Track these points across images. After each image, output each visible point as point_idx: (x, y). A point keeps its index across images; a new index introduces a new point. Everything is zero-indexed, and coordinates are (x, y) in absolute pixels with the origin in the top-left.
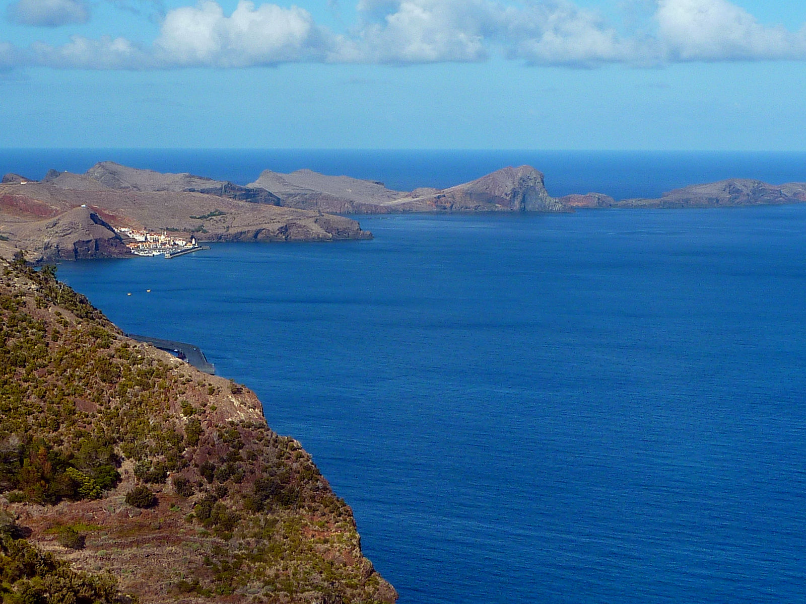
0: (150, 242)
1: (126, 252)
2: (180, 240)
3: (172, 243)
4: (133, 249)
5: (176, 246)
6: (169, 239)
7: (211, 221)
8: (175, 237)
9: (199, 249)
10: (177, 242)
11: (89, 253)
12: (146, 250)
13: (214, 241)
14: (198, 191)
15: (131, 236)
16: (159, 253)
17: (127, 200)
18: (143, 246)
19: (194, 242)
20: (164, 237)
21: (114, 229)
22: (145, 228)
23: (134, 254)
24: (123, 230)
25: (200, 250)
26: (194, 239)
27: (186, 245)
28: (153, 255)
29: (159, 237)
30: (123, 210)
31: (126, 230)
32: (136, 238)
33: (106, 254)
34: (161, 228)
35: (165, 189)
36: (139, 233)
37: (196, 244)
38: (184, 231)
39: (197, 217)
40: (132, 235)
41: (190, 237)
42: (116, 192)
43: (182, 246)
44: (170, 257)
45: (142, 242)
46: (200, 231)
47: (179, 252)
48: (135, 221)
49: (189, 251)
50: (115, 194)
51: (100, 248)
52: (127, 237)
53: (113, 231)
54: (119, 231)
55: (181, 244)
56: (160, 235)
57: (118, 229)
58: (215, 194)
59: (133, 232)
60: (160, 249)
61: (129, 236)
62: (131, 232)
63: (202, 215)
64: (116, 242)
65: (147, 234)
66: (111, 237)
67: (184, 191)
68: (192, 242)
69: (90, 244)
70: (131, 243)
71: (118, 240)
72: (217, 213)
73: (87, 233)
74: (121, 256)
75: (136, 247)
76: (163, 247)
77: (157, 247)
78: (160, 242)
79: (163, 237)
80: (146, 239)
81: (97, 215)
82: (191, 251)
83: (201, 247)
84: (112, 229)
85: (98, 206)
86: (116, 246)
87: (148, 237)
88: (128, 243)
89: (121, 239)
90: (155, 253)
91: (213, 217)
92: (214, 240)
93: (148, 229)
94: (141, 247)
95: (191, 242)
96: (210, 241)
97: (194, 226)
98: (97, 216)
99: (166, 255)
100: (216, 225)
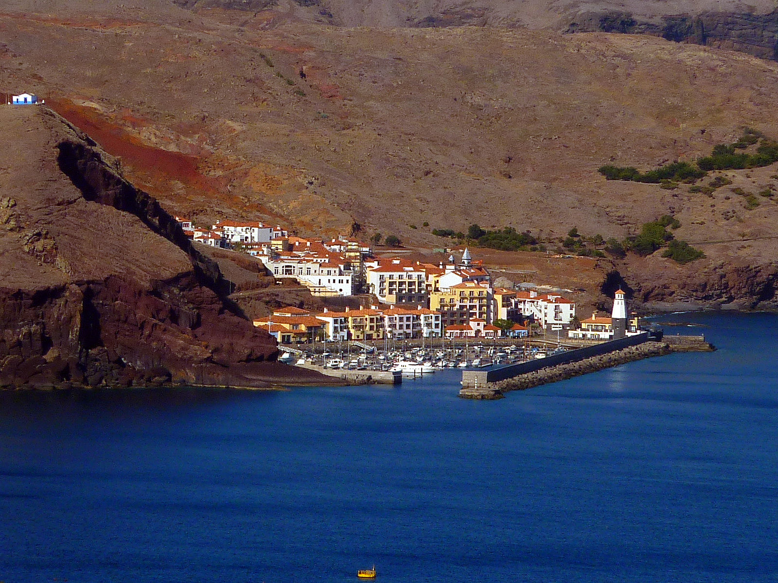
0: (383, 306)
1: (249, 359)
2: (543, 296)
3: (503, 314)
4: (286, 341)
5: (523, 332)
6: (486, 288)
7: (720, 193)
8: (516, 279)
9: (647, 347)
10: (527, 309)
11: (50, 355)
12: (356, 351)
13: (732, 306)
14: (650, 29)
15: (277, 268)
16: (427, 367)
17: (265, 71)
18: (342, 325)
19: (619, 310)
20: (458, 280)
21: (189, 228)
22: (357, 228)
23: (289, 369)
24: (236, 234)
25: (655, 354)
26: (619, 296)
27: (576, 323)
28: (398, 377)
29: (432, 278)
30: (237, 126)
31: (255, 234)
32: (303, 279)
33: (139, 365)
34: (444, 227)
35: (469, 16)
36: (322, 253)
37: (635, 322)
38: (569, 244)
39: (643, 171)
40: (281, 266)
41: (601, 279)
42: (202, 28)
43: (558, 328)
44: (489, 388)
45: (336, 304)
46: (655, 247)
47: (537, 365)
48: (300, 188)
49: (594, 360)
50: (197, 35)
51: (108, 330)
52: (254, 277)
53: (183, 240)
54: (211, 242)
55: (551, 319)
56: (437, 265)
57: (207, 228)
58: (746, 43)
59: (289, 248)
60: (433, 345)
61: (267, 272)
62: (278, 245)
63: (669, 158)
64: (198, 305)
65: (365, 257)
66: (167, 274)
67: (574, 27)
68: (610, 311)
69: (57, 310)
70: (279, 306)
71: (207, 292)
72: (751, 151)
73: (39, 246)
74: (220, 381)
75: (303, 328)
76: (452, 333)
77: (418, 334)
78: (435, 305)
79: (450, 280)
80: (360, 286)
81: (97, 149)
82: (606, 357)
83: (658, 337)
84: (179, 227)
85: (101, 100)
86: (196, 324)
87: (372, 278)
88: (260, 306)
89: (222, 287)
90: (407, 368)
91: (730, 173)
92: (731, 299)
93: (371, 232)
94: (330, 330)
95: (606, 309)
96: (707, 306)
97: (621, 221)
98: (97, 155)
99: (468, 378)
100: (747, 214)
